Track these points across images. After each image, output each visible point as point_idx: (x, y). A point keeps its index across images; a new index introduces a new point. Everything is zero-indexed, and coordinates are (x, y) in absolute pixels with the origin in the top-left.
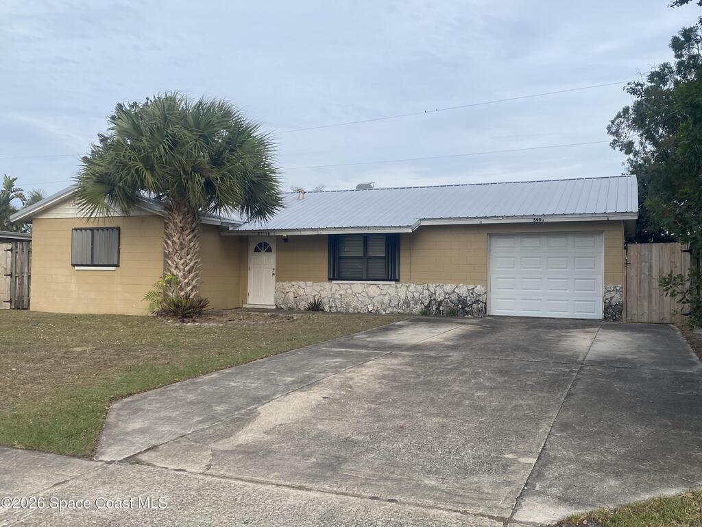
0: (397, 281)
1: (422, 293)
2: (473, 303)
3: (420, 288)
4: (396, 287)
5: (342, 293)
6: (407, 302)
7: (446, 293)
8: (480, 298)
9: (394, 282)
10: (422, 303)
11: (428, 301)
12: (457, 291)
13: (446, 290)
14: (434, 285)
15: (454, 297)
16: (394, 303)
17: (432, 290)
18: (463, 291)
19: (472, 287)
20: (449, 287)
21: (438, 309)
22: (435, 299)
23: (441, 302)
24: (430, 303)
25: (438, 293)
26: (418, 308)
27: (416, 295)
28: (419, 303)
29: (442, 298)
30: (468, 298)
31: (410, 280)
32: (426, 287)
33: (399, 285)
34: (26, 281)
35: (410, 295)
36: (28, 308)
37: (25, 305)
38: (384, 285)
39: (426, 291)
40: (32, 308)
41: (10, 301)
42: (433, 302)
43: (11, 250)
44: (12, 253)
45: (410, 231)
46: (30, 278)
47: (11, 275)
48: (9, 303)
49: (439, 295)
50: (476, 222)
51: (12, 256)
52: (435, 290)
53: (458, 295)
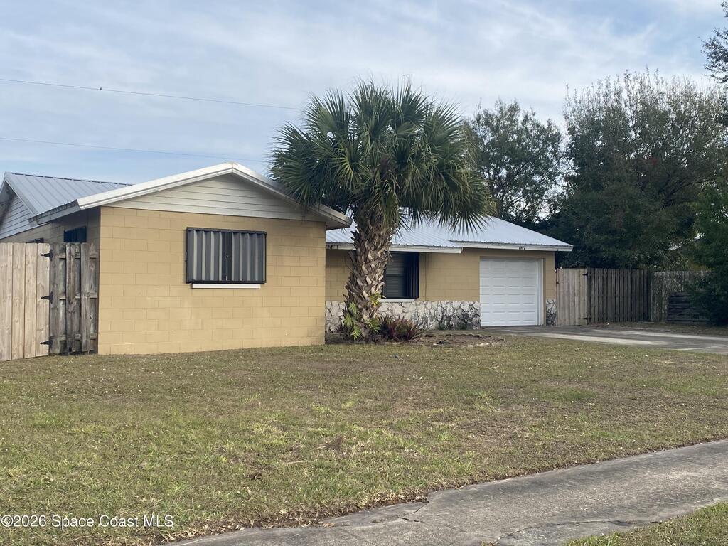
0: (416, 297)
1: (436, 310)
2: (473, 317)
3: (435, 304)
4: (416, 305)
6: (425, 318)
7: (454, 309)
8: (478, 313)
9: (414, 300)
10: (437, 319)
11: (441, 317)
12: (462, 307)
13: (456, 306)
14: (446, 302)
15: (460, 312)
16: (415, 320)
17: (444, 306)
18: (466, 307)
19: (471, 303)
20: (456, 304)
21: (448, 323)
22: (446, 315)
23: (451, 316)
24: (442, 319)
26: (433, 325)
27: (432, 311)
28: (434, 319)
29: (451, 313)
30: (470, 313)
31: (426, 299)
32: (440, 304)
33: (418, 303)
34: (86, 307)
35: (427, 311)
36: (95, 351)
37: (86, 346)
38: (406, 303)
39: (439, 308)
40: (102, 350)
41: (50, 343)
42: (445, 318)
43: (50, 255)
44: (51, 260)
45: (460, 252)
46: (95, 302)
47: (50, 298)
48: (48, 346)
49: (449, 311)
50: (485, 246)
51: (53, 266)
52: (446, 307)
53: (463, 310)
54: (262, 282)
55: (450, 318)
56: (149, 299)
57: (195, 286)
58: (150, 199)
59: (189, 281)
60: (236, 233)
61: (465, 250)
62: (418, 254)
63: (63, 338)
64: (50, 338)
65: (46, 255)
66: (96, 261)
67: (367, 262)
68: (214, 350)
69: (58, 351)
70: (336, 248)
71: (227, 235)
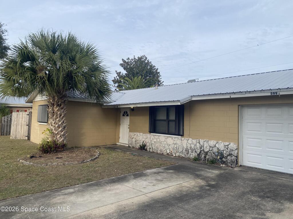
0: (182, 135)
1: (196, 145)
2: (228, 156)
3: (194, 141)
4: (181, 140)
5: (155, 140)
6: (187, 150)
7: (210, 147)
8: (233, 153)
9: (180, 137)
10: (196, 152)
11: (199, 151)
12: (217, 145)
14: (203, 141)
15: (215, 150)
16: (180, 150)
17: (201, 143)
18: (221, 146)
19: (227, 144)
20: (212, 143)
21: (205, 157)
22: (203, 150)
24: (200, 153)
25: (205, 146)
26: (193, 155)
27: (193, 146)
28: (194, 152)
30: (225, 152)
31: (189, 136)
32: (198, 141)
33: (183, 139)
35: (189, 146)
39: (198, 144)
42: (202, 152)
49: (206, 147)
52: (204, 144)
53: (218, 149)
55: (206, 153)
65: (28, 115)
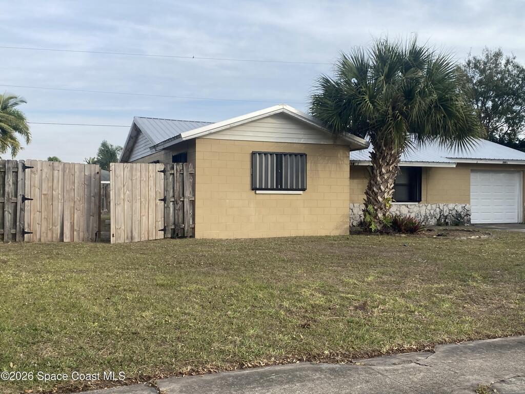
0: (419, 201)
1: (435, 211)
2: (465, 216)
3: (434, 206)
4: (419, 207)
6: (426, 217)
7: (450, 210)
8: (468, 213)
9: (418, 203)
10: (435, 218)
11: (439, 216)
12: (456, 208)
13: (450, 207)
14: (443, 205)
15: (454, 212)
16: (418, 218)
17: (441, 208)
18: (459, 208)
19: (464, 205)
20: (451, 206)
21: (445, 221)
22: (443, 214)
23: (447, 215)
24: (440, 217)
26: (433, 222)
27: (432, 212)
28: (433, 218)
29: (447, 213)
30: (462, 213)
31: (428, 201)
32: (438, 206)
33: (421, 205)
34: (187, 206)
35: (428, 212)
36: (193, 236)
37: (187, 232)
38: (411, 205)
39: (438, 209)
40: (197, 236)
41: (164, 230)
42: (442, 216)
43: (164, 171)
44: (165, 175)
45: (455, 166)
46: (193, 203)
47: (164, 200)
48: (163, 232)
49: (446, 211)
50: (475, 162)
51: (166, 179)
52: (443, 208)
53: (457, 211)
54: (304, 189)
55: (446, 217)
56: (227, 201)
57: (258, 192)
58: (228, 132)
59: (254, 189)
60: (285, 154)
61: (459, 165)
62: (420, 168)
63: (173, 227)
64: (165, 227)
65: (161, 171)
66: (193, 175)
67: (381, 174)
68: (271, 237)
69: (170, 236)
70: (357, 164)
71: (279, 156)
